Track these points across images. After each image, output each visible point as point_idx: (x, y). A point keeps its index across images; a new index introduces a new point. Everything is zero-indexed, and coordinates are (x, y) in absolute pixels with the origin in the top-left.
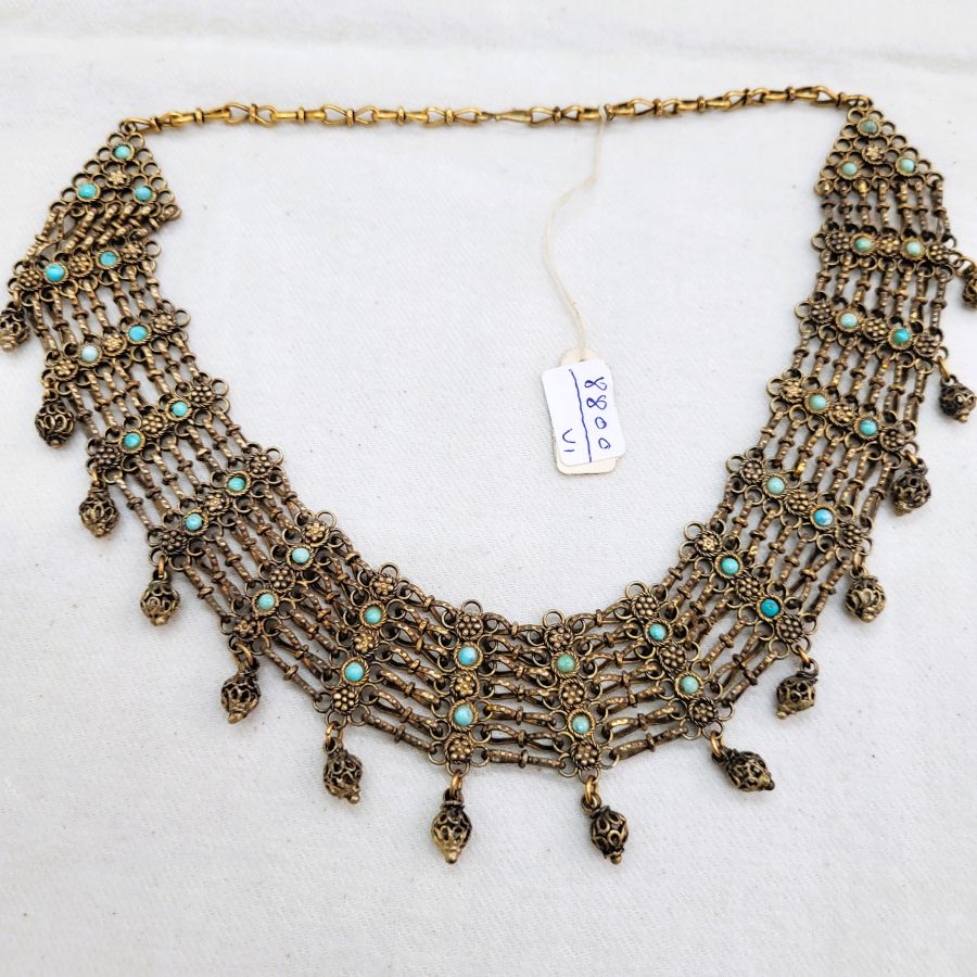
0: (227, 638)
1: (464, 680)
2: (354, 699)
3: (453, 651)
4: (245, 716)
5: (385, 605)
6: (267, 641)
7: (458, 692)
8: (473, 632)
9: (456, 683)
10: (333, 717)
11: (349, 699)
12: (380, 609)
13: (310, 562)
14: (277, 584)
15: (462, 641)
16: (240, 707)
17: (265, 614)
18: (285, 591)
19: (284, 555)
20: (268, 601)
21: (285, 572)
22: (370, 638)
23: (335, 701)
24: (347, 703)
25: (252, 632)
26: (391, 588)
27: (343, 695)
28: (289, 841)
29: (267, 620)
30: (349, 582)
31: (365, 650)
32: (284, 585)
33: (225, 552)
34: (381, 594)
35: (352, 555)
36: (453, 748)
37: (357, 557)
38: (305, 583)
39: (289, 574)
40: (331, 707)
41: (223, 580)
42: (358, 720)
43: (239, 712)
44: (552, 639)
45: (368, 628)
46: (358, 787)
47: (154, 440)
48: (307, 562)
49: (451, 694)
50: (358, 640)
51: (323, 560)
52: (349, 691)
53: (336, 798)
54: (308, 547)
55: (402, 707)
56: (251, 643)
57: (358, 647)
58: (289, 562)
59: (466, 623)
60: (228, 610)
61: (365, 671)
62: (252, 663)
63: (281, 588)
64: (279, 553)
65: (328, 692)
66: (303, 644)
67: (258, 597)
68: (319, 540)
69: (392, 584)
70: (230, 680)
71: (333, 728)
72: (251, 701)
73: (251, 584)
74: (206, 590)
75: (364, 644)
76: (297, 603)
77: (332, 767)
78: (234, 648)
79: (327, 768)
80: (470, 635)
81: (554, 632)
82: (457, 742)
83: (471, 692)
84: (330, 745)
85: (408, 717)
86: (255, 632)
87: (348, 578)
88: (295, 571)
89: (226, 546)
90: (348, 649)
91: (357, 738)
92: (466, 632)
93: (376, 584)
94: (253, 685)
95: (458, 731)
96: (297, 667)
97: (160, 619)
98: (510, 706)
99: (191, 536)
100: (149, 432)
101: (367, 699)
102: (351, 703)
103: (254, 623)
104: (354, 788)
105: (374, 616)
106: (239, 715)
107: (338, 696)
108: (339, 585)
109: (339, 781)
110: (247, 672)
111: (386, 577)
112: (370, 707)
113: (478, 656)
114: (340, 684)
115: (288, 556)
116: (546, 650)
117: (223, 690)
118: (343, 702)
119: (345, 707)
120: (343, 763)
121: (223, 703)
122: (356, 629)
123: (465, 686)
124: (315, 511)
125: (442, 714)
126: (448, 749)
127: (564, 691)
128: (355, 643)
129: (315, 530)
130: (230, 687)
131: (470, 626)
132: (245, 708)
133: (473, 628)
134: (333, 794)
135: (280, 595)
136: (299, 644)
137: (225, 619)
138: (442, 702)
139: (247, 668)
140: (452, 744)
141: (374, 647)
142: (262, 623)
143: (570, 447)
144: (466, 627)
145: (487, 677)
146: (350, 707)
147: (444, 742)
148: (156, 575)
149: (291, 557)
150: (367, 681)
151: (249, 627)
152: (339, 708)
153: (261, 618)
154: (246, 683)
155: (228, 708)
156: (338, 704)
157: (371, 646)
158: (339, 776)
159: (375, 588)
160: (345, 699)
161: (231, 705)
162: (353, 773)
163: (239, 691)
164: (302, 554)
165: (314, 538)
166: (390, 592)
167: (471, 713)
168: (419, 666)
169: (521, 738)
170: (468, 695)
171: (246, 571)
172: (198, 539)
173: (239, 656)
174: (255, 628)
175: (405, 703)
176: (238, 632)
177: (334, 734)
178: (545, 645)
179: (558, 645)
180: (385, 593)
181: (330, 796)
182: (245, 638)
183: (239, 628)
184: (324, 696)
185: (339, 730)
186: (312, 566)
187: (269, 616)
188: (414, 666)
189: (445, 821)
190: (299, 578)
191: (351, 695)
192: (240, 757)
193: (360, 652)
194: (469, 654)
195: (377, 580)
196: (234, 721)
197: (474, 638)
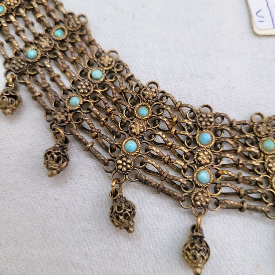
0: (49, 124)
1: (204, 153)
2: (130, 164)
3: (195, 135)
4: (58, 172)
5: (151, 105)
6: (74, 125)
7: (200, 162)
8: (209, 124)
9: (198, 156)
10: (116, 176)
11: (127, 164)
12: (148, 108)
13: (103, 78)
14: (82, 91)
15: (201, 129)
16: (55, 166)
17: (73, 108)
18: (86, 95)
19: (86, 74)
20: (76, 101)
21: (87, 84)
22: (141, 125)
23: (118, 165)
24: (126, 166)
25: (65, 119)
26: (155, 95)
27: (123, 161)
28: (86, 255)
29: (75, 112)
30: (127, 91)
31: (138, 133)
32: (86, 91)
33: (50, 71)
34: (148, 99)
35: (129, 75)
36: (197, 198)
37: (132, 76)
38: (99, 91)
39: (90, 85)
40: (115, 169)
41: (48, 89)
42: (133, 178)
43: (54, 169)
44: (259, 130)
45: (139, 119)
46: (133, 222)
47: (12, 10)
48: (101, 78)
49: (195, 163)
50: (133, 126)
51: (111, 78)
52: (127, 158)
53: (119, 228)
54: (102, 69)
55: (162, 170)
56: (64, 127)
57: (133, 131)
58: (89, 78)
59: (204, 118)
60: (51, 107)
61: (138, 146)
62: (64, 140)
63: (84, 93)
64: (83, 74)
65: (113, 159)
66: (97, 128)
67: (70, 99)
68: (109, 65)
69: (155, 92)
70: (49, 149)
71: (116, 183)
72: (63, 162)
73: (65, 92)
74: (37, 94)
75: (137, 128)
76: (94, 103)
77: (116, 208)
78: (54, 130)
79: (112, 209)
80: (206, 125)
81: (260, 125)
82: (200, 194)
83: (208, 161)
84: (114, 194)
85: (166, 177)
86: (67, 120)
87: (126, 89)
88: (94, 84)
89: (51, 68)
90: (127, 132)
91: (131, 190)
92: (204, 123)
93: (145, 92)
94: (64, 152)
95: (200, 187)
96: (93, 143)
97: (8, 111)
98: (233, 172)
99: (30, 63)
100: (10, 5)
101: (138, 165)
102: (129, 166)
103: (66, 114)
104: (131, 223)
105: (144, 112)
106: (55, 171)
107: (120, 162)
108: (121, 94)
109: (121, 217)
110: (61, 145)
111: (151, 88)
112: (141, 170)
113: (212, 139)
114: (121, 154)
115: (89, 75)
116: (256, 137)
117: (45, 156)
118: (123, 166)
119: (125, 169)
120: (123, 205)
121: (45, 163)
122: (132, 120)
123: (205, 158)
124: (106, 49)
125: (188, 175)
126: (194, 198)
127: (269, 162)
128: (131, 129)
129: (106, 60)
130: (49, 153)
131: (206, 119)
132: (59, 167)
133: (208, 121)
134: (116, 226)
135: (83, 98)
136: (95, 128)
137: (48, 113)
138: (189, 169)
139: (61, 142)
140: (196, 195)
141: (144, 131)
142: (72, 115)
143: (261, 19)
144: (204, 120)
145: (217, 153)
146: (128, 169)
147: (190, 194)
148: (7, 85)
149: (91, 75)
150: (139, 153)
151: (63, 116)
152: (121, 170)
153: (71, 111)
154: (59, 151)
155: (47, 166)
156: (120, 167)
157: (142, 130)
158: (121, 214)
159: (144, 95)
160: (125, 164)
161: (49, 165)
162: (130, 212)
163: (55, 156)
164: (98, 74)
165: (106, 65)
166: (154, 98)
167: (209, 176)
168: (173, 144)
169: (242, 192)
170: (207, 164)
171: (62, 83)
172: (34, 64)
173: (56, 135)
174: (67, 117)
175: (164, 168)
176: (56, 120)
177: (117, 186)
178: (254, 134)
179: (263, 133)
180: (151, 98)
181: (114, 227)
182: (60, 123)
183: (57, 117)
184: (111, 162)
185: (120, 184)
186: (104, 81)
187: (76, 110)
188: (170, 144)
189: (194, 247)
190: (95, 88)
191: (129, 161)
192: (56, 199)
193: (135, 134)
194: (207, 137)
195: (145, 90)
196: (51, 175)
197: (209, 127)
